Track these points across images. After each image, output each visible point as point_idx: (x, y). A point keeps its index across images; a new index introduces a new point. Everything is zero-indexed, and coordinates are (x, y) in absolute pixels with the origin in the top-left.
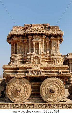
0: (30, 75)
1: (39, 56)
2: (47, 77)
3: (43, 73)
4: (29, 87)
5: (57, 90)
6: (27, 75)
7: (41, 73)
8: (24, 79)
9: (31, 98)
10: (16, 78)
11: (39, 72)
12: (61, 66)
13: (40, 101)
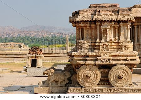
0: (99, 62)
1: (107, 44)
2: (115, 65)
3: (112, 61)
4: (99, 73)
5: (124, 76)
6: (96, 62)
7: (109, 61)
8: (93, 66)
9: (100, 84)
10: (87, 65)
11: (108, 60)
12: (130, 54)
13: (108, 86)
